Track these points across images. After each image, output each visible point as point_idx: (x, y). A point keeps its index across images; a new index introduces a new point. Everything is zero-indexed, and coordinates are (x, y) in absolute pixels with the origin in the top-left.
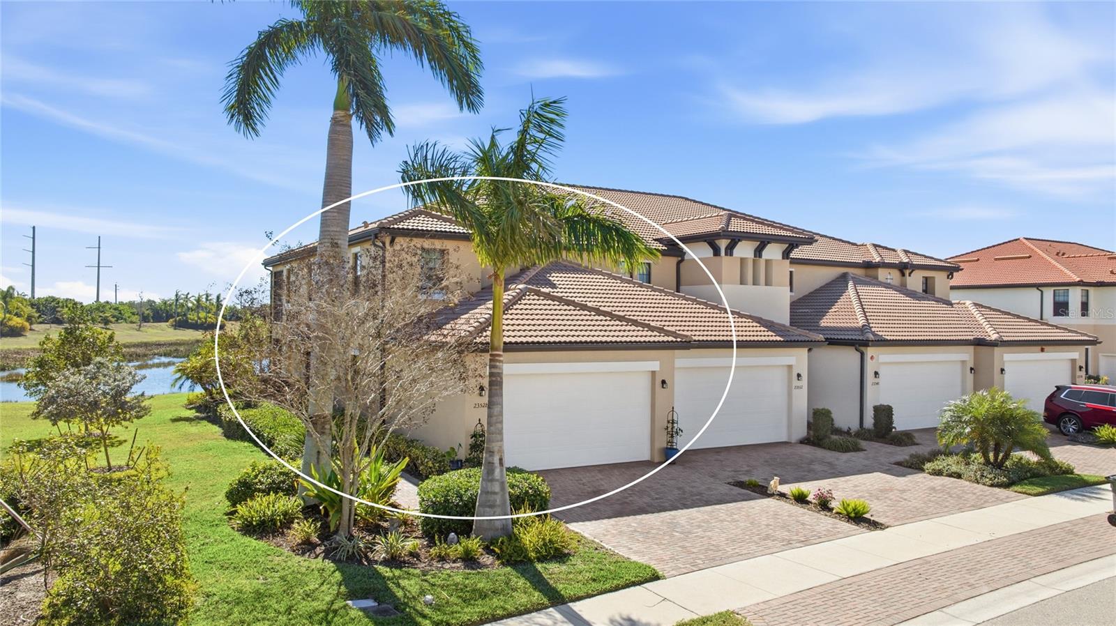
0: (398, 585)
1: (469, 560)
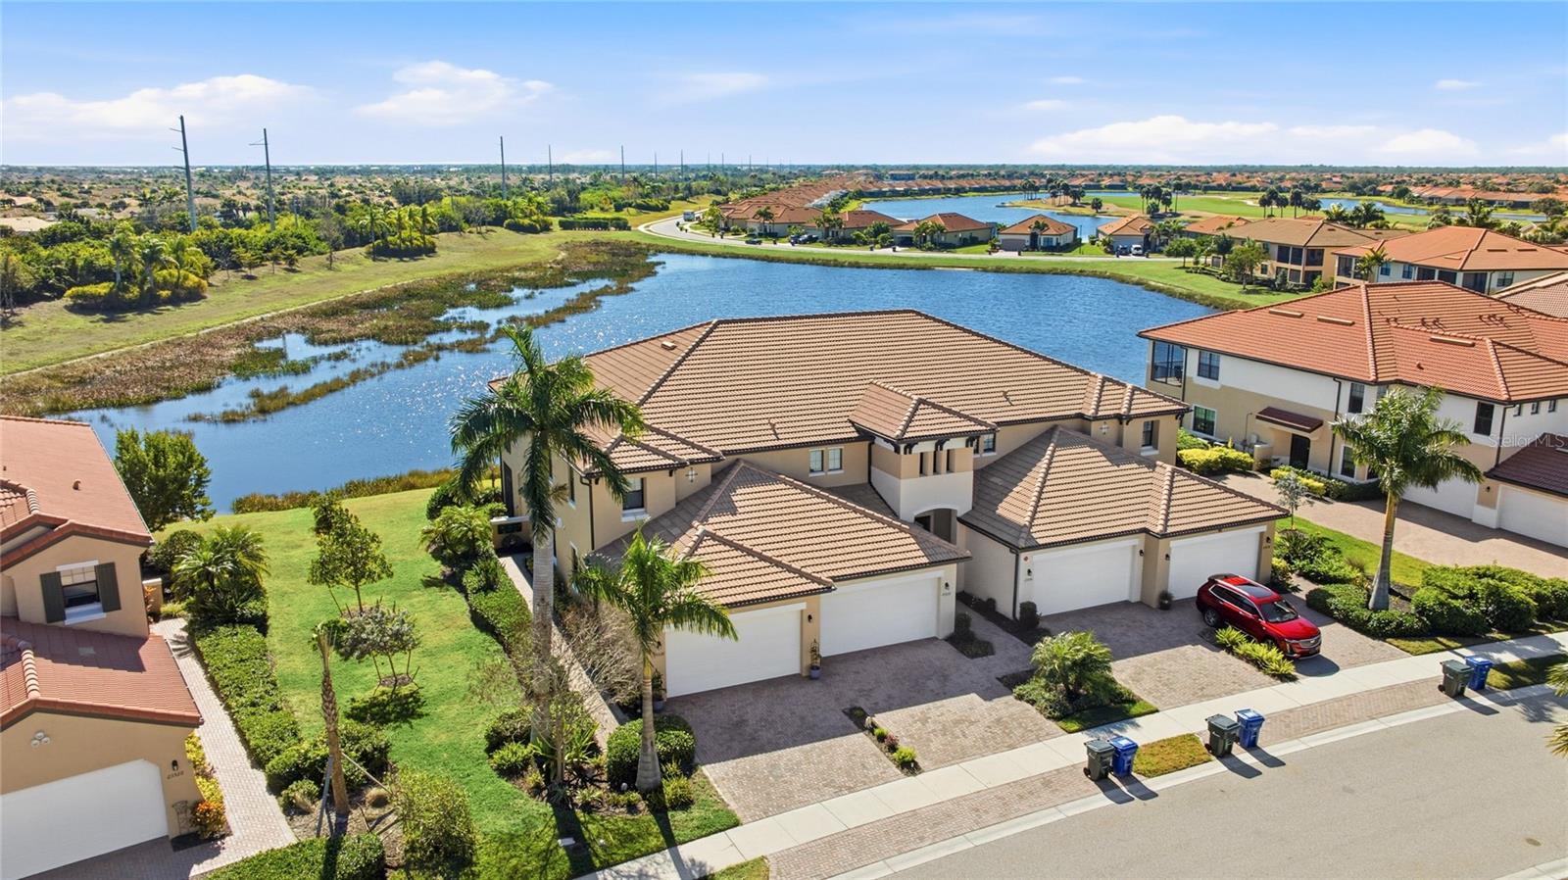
0: (587, 828)
1: (632, 808)
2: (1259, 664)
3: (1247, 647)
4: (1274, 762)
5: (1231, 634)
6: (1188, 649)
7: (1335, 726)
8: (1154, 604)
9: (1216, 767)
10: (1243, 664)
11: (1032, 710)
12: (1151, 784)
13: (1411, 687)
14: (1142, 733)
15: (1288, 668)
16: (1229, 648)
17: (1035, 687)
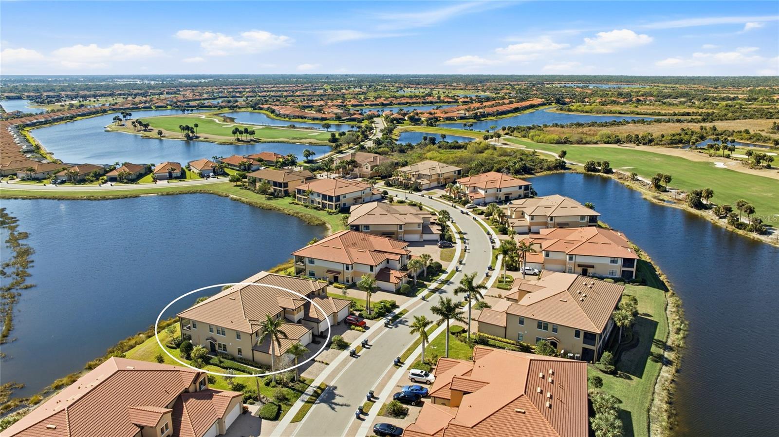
2: (359, 331)
3: (356, 328)
4: (371, 346)
5: (353, 327)
6: (347, 331)
7: (374, 338)
8: (337, 324)
9: (364, 349)
10: (357, 331)
11: (335, 350)
12: (358, 354)
13: (380, 328)
14: (352, 347)
15: (364, 330)
16: (354, 329)
17: (333, 346)
